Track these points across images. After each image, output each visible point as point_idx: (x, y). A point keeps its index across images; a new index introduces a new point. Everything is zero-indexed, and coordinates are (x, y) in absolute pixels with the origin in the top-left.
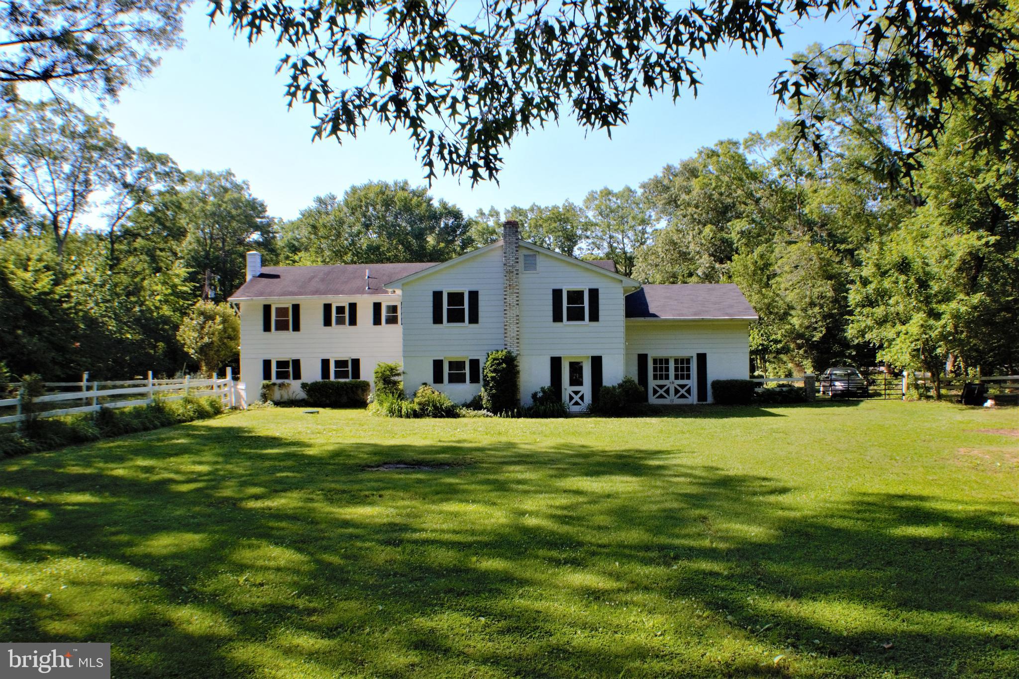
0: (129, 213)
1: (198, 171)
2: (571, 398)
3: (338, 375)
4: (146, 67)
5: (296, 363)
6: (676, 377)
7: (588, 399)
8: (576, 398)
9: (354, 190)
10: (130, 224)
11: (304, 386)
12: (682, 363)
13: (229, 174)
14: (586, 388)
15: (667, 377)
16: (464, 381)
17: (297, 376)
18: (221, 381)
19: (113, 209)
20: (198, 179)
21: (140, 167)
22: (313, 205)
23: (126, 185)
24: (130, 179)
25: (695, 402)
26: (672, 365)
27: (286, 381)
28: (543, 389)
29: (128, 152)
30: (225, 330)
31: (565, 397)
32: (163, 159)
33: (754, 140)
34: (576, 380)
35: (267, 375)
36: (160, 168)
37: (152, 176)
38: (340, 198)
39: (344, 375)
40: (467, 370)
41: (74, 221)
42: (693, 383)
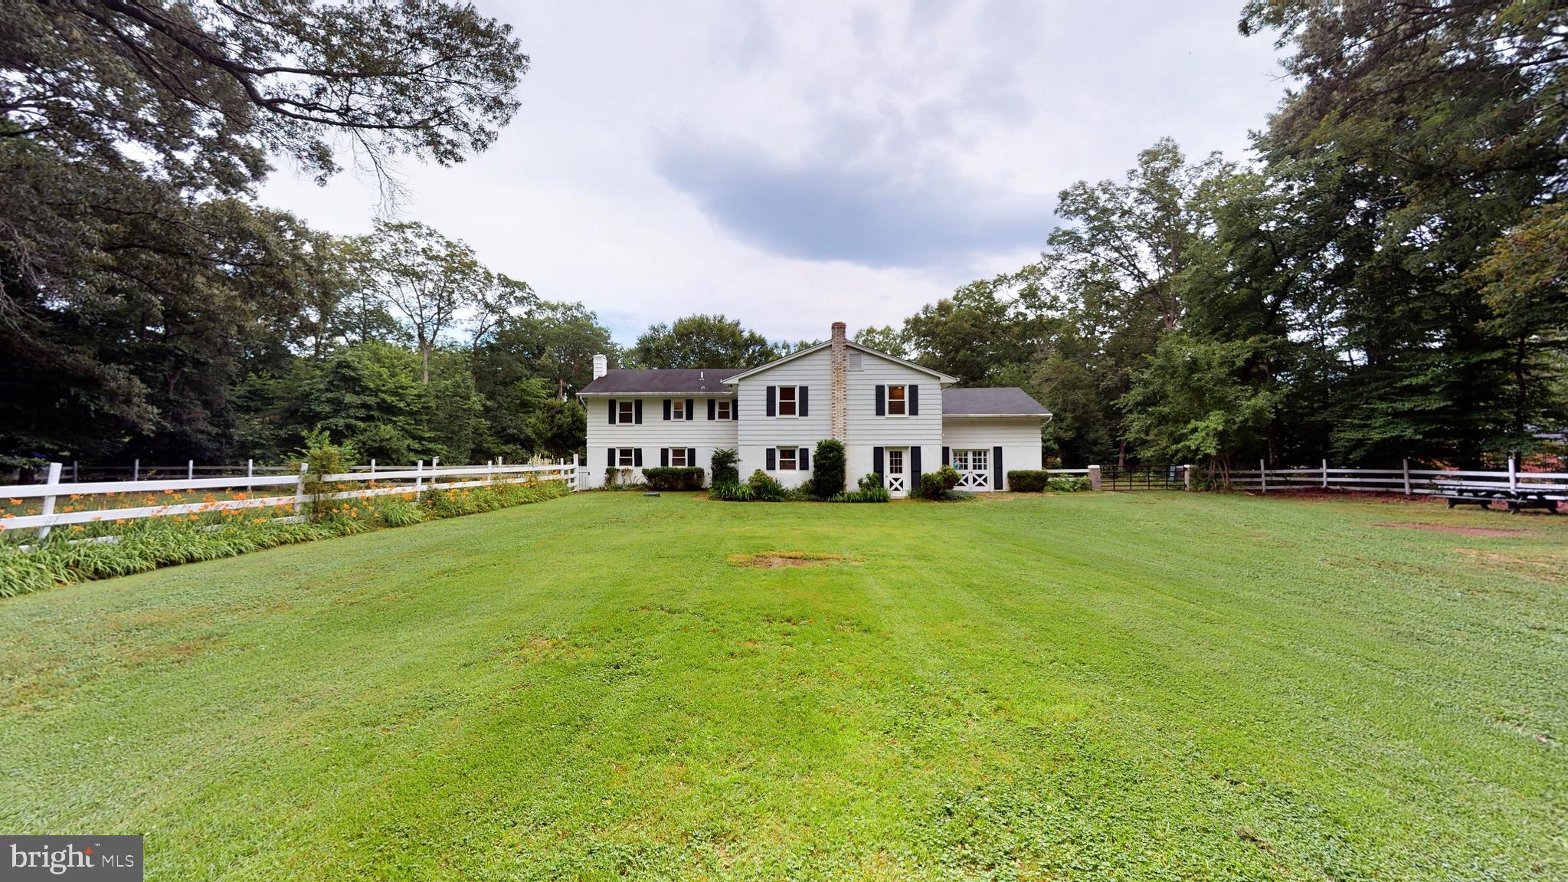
0: (491, 329)
1: (554, 302)
2: (892, 484)
3: (675, 462)
4: (482, 141)
5: (638, 452)
6: (975, 467)
7: (908, 486)
8: (896, 484)
9: (680, 321)
10: (492, 340)
11: (645, 472)
12: (980, 455)
13: (579, 306)
14: (906, 476)
15: (966, 467)
16: (794, 468)
17: (639, 463)
18: (569, 467)
19: (476, 325)
20: (554, 308)
21: (501, 290)
22: (648, 333)
23: (487, 305)
24: (490, 300)
25: (992, 489)
26: (970, 457)
27: (629, 467)
28: (868, 476)
29: (488, 276)
30: (574, 423)
31: (887, 484)
32: (521, 286)
33: (1001, 280)
34: (896, 468)
35: (611, 461)
36: (518, 294)
37: (512, 299)
38: (670, 327)
39: (682, 462)
40: (797, 458)
41: (439, 332)
42: (989, 472)
